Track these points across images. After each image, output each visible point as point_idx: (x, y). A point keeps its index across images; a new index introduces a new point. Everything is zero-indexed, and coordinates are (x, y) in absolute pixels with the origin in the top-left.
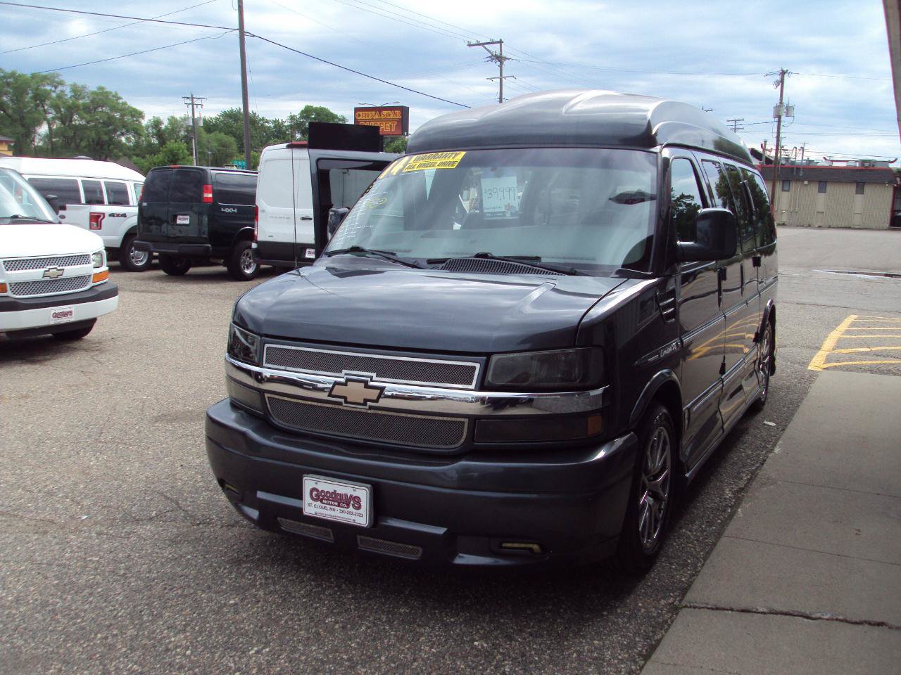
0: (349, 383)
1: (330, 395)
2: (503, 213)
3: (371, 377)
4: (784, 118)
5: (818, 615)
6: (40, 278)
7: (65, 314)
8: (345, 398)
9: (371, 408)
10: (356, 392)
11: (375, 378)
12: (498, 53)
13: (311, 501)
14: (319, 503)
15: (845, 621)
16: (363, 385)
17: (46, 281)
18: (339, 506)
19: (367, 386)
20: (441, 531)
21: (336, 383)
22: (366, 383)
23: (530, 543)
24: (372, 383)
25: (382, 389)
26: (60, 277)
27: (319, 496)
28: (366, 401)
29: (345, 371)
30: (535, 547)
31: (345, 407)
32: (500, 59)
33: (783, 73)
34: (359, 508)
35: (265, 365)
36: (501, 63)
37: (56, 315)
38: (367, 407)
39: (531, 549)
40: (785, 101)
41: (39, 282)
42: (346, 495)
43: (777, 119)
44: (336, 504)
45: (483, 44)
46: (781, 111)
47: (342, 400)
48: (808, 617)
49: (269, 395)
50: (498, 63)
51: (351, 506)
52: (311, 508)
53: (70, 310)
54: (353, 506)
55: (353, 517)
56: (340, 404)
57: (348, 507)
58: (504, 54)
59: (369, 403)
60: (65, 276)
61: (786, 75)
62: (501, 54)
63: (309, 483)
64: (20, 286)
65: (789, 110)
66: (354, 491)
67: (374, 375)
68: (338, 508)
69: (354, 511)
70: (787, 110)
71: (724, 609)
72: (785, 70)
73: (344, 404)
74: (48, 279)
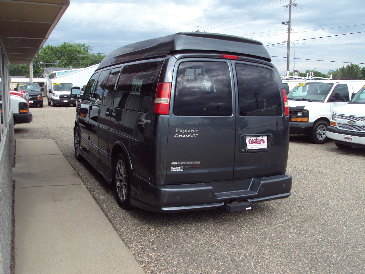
6: (346, 123)
7: (349, 139)
17: (348, 125)
26: (354, 125)
37: (346, 138)
41: (346, 125)
53: (351, 137)
60: (356, 124)
64: (341, 125)
74: (349, 124)
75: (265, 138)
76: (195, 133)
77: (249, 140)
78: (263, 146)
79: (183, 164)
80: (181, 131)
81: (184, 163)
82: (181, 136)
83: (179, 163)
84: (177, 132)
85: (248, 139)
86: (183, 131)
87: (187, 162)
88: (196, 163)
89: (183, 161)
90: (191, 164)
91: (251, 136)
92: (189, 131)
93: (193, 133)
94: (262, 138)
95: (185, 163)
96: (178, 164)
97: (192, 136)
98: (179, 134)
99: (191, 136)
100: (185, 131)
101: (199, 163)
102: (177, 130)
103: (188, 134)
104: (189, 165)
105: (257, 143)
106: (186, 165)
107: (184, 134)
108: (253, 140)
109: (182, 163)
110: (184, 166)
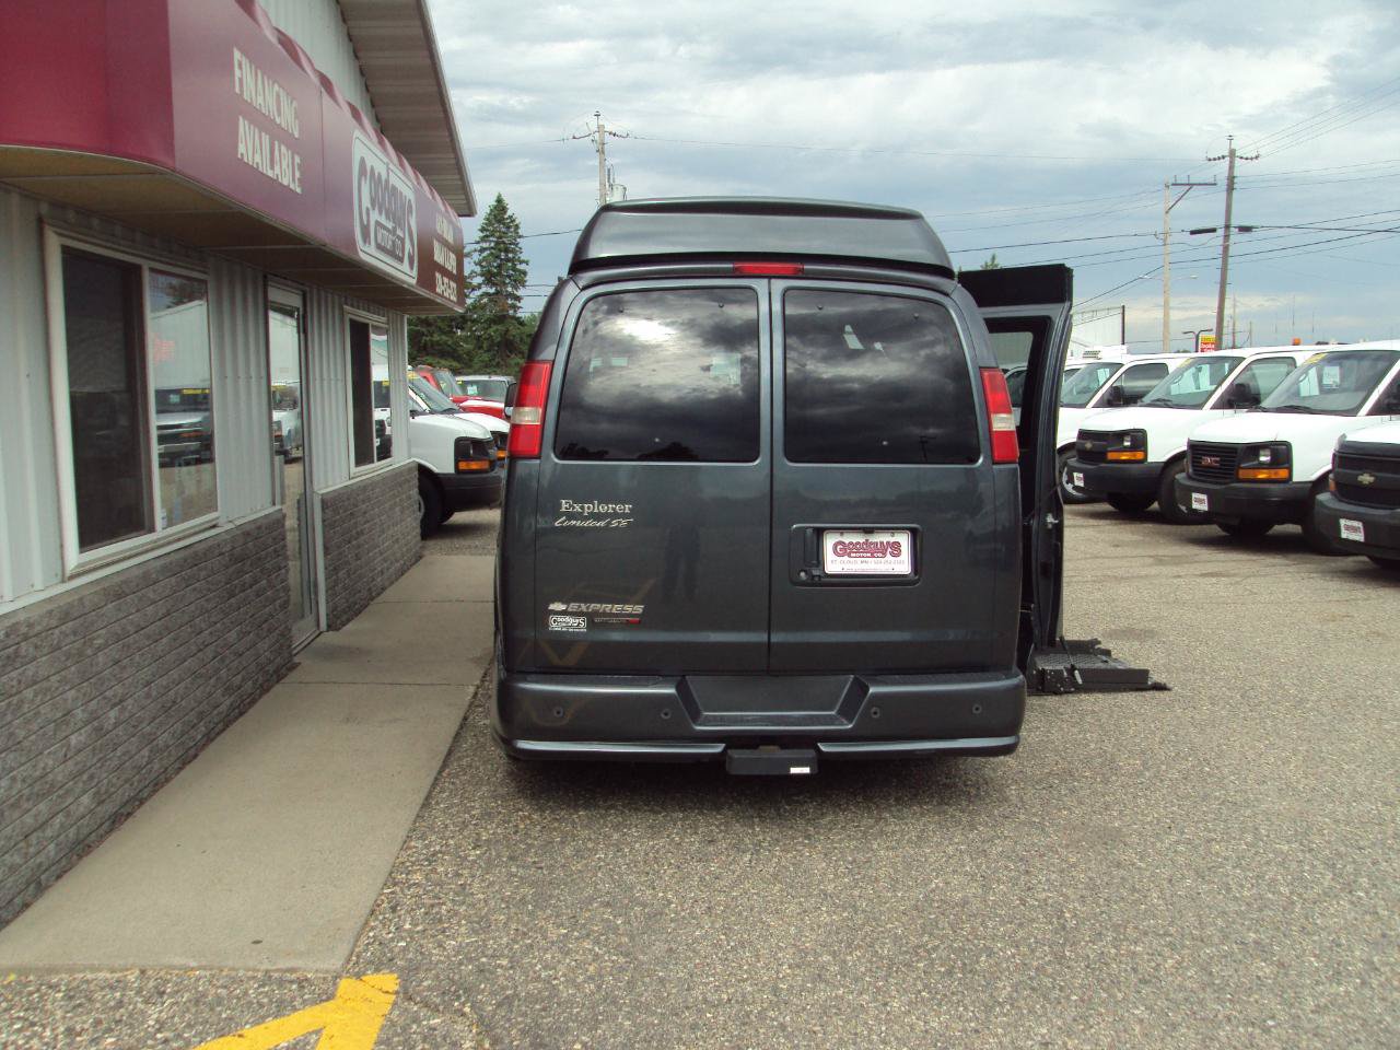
75: (904, 540)
76: (624, 516)
77: (836, 545)
78: (893, 566)
79: (585, 610)
80: (578, 508)
81: (588, 608)
82: (578, 523)
83: (573, 607)
84: (564, 510)
85: (830, 541)
86: (582, 508)
87: (599, 605)
88: (628, 608)
89: (585, 602)
90: (614, 611)
91: (841, 530)
92: (603, 509)
93: (615, 515)
94: (892, 540)
95: (594, 606)
96: (569, 609)
97: (615, 523)
98: (571, 516)
99: (609, 523)
100: (589, 508)
101: (641, 611)
102: (564, 506)
103: (598, 517)
104: (604, 614)
105: (869, 555)
106: (596, 613)
107: (586, 518)
108: (851, 543)
109: (583, 607)
110: (591, 618)
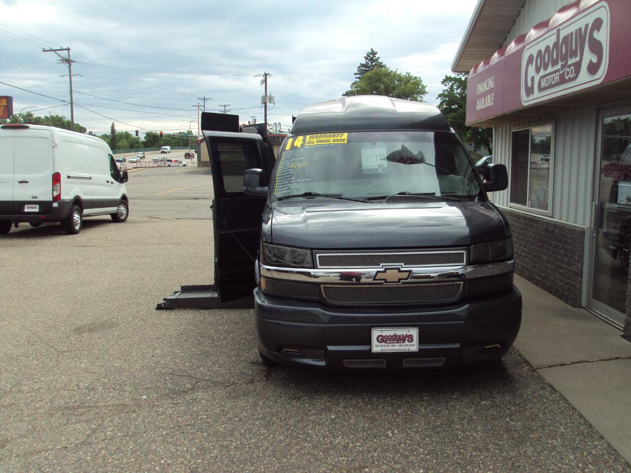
0: (387, 271)
1: (374, 279)
2: (377, 169)
3: (401, 266)
4: (268, 104)
5: (592, 360)
8: (385, 280)
9: (403, 283)
10: (392, 276)
11: (403, 266)
12: (67, 58)
13: (378, 343)
14: (384, 344)
15: (604, 360)
16: (397, 270)
18: (398, 342)
19: (400, 271)
20: (458, 346)
21: (378, 272)
22: (399, 269)
23: (495, 344)
24: (403, 269)
25: (410, 271)
27: (383, 339)
28: (400, 280)
29: (381, 264)
30: (498, 346)
31: (386, 285)
32: (68, 61)
33: (266, 75)
34: (412, 341)
35: (319, 267)
36: (70, 65)
38: (401, 283)
39: (497, 347)
40: (268, 94)
42: (403, 335)
43: (264, 105)
44: (396, 342)
45: (55, 51)
46: (266, 100)
47: (383, 281)
48: (588, 362)
49: (324, 286)
50: (68, 65)
51: (406, 341)
52: (377, 347)
54: (408, 341)
55: (408, 348)
56: (382, 284)
57: (404, 341)
58: (71, 59)
59: (402, 281)
61: (268, 76)
62: (69, 58)
63: (376, 333)
65: (271, 99)
66: (408, 331)
67: (403, 264)
68: (398, 344)
69: (409, 344)
70: (270, 99)
71: (553, 366)
72: (267, 73)
73: (384, 284)
